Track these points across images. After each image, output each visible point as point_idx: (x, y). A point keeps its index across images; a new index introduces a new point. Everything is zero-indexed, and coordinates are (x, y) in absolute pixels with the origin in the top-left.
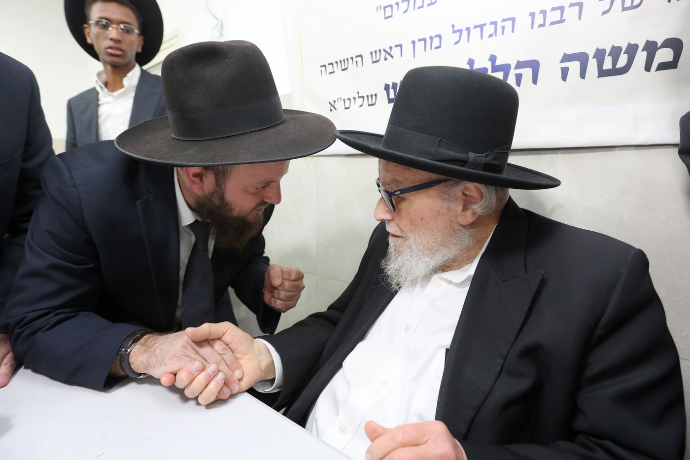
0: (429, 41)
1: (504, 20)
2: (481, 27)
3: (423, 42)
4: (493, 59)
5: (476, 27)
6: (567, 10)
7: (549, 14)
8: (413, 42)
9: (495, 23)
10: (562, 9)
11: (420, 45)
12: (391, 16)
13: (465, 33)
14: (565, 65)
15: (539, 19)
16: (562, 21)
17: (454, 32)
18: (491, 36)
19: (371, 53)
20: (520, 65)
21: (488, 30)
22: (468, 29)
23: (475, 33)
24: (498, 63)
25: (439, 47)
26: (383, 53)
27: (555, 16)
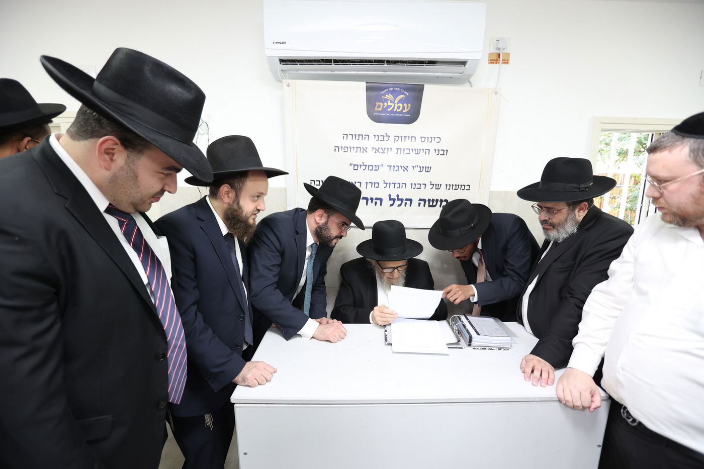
0: (373, 184)
1: (402, 184)
2: (395, 184)
4: (398, 196)
5: (393, 183)
6: (422, 185)
8: (367, 183)
9: (400, 184)
10: (420, 184)
11: (369, 185)
12: (357, 169)
13: (388, 185)
14: (420, 202)
15: (414, 186)
16: (420, 188)
17: (384, 183)
18: (398, 188)
20: (407, 200)
21: (397, 185)
22: (390, 183)
23: (392, 185)
24: (399, 198)
25: (378, 187)
27: (418, 186)
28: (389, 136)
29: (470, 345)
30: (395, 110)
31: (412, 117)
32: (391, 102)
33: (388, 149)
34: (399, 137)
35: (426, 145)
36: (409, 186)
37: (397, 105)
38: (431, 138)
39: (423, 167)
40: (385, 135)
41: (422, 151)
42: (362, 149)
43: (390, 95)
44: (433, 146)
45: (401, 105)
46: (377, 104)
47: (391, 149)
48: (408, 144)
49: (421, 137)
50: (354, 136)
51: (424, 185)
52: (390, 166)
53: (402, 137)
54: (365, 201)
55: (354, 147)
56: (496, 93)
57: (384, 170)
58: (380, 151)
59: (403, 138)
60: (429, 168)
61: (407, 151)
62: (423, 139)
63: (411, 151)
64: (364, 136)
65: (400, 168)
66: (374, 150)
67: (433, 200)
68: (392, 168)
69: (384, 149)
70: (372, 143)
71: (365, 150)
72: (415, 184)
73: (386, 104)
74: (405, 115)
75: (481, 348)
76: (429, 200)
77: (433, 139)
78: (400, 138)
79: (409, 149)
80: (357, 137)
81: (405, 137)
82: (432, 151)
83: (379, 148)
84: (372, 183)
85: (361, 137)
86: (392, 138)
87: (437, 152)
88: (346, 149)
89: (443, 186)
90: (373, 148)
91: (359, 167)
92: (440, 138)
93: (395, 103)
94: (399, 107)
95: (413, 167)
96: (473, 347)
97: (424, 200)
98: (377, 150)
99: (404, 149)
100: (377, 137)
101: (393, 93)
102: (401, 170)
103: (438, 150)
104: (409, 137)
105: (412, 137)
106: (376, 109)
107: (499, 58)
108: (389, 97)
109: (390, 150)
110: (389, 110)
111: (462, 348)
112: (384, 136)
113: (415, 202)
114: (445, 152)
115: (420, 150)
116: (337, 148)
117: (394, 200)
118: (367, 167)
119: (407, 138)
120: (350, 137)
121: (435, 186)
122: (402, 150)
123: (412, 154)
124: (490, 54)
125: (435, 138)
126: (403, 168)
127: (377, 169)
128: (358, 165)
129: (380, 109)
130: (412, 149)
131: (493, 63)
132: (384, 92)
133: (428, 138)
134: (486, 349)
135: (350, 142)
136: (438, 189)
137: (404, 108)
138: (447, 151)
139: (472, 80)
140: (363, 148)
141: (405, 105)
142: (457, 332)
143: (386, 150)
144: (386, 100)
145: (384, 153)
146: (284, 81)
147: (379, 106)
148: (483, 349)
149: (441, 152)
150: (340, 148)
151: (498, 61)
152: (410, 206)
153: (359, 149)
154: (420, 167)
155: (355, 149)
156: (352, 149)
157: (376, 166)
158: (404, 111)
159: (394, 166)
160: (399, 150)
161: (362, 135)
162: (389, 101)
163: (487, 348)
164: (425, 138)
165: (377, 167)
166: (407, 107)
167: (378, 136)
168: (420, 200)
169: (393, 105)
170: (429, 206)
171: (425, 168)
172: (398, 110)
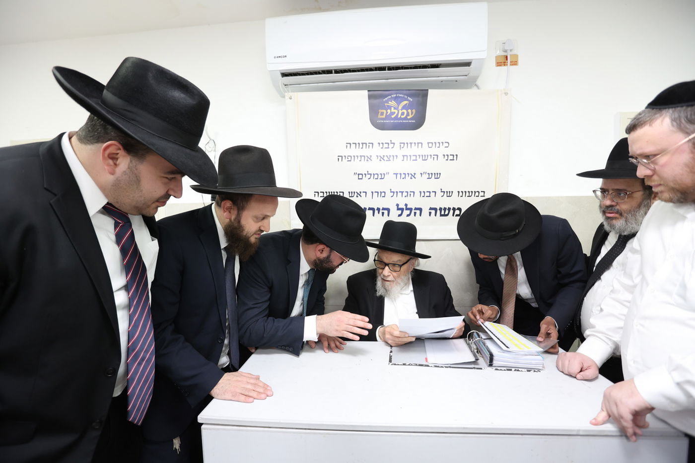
0: (380, 194)
1: (410, 192)
2: (402, 192)
3: (377, 193)
4: (406, 205)
5: (400, 192)
6: (431, 193)
7: (426, 193)
8: (372, 192)
9: (407, 192)
10: (430, 192)
11: (375, 194)
12: (362, 179)
13: (395, 193)
14: (430, 211)
15: (423, 194)
16: (430, 196)
17: (391, 192)
18: (406, 196)
19: (349, 192)
20: (416, 209)
21: (405, 194)
22: (397, 192)
23: (400, 194)
24: (408, 207)
25: (384, 197)
26: (356, 194)
27: (427, 194)
28: (394, 143)
29: (491, 365)
30: (399, 116)
31: (418, 123)
32: (395, 109)
33: (393, 156)
34: (404, 143)
35: (434, 151)
36: (417, 194)
37: (400, 112)
38: (439, 143)
39: (432, 174)
40: (390, 142)
41: (429, 157)
42: (366, 158)
43: (393, 102)
44: (442, 151)
45: (405, 111)
46: (380, 111)
47: (397, 156)
48: (414, 151)
49: (428, 143)
50: (358, 145)
51: (434, 193)
52: (397, 174)
53: (407, 143)
54: (372, 211)
55: (357, 156)
56: (506, 94)
57: (390, 178)
58: (386, 158)
59: (409, 145)
60: (439, 175)
61: (414, 158)
62: (430, 145)
63: (418, 157)
64: (368, 145)
65: (407, 175)
66: (379, 158)
67: (445, 209)
68: (399, 175)
69: (389, 157)
70: (376, 151)
71: (370, 158)
72: (424, 192)
73: (389, 111)
74: (410, 121)
75: (505, 369)
76: (441, 209)
77: (441, 144)
78: (406, 145)
79: (416, 156)
80: (361, 145)
81: (411, 143)
82: (441, 157)
83: (384, 156)
84: (378, 192)
85: (364, 145)
86: (397, 145)
87: (446, 157)
88: (350, 158)
89: (455, 194)
90: (377, 156)
91: (364, 176)
92: (448, 143)
93: (399, 109)
94: (403, 114)
95: (421, 174)
96: (495, 368)
97: (435, 209)
98: (382, 158)
99: (410, 156)
100: (381, 145)
101: (396, 100)
102: (408, 178)
103: (448, 155)
104: (415, 143)
105: (418, 143)
106: (380, 116)
107: (507, 60)
108: (393, 103)
109: (395, 157)
110: (393, 116)
111: (481, 369)
112: (388, 144)
113: (426, 211)
114: (455, 157)
115: (428, 156)
116: (340, 158)
117: (402, 210)
118: (372, 176)
119: (413, 145)
120: (353, 146)
121: (446, 193)
122: (409, 157)
123: (420, 160)
124: (497, 57)
125: (443, 143)
126: (410, 176)
127: (383, 177)
128: (362, 174)
129: (384, 116)
130: (419, 156)
131: (501, 65)
132: (386, 99)
133: (435, 143)
134: (511, 370)
135: (353, 151)
136: (449, 196)
137: (408, 115)
138: (457, 155)
139: (478, 82)
140: (367, 156)
141: (409, 111)
142: (476, 351)
143: (392, 158)
144: (390, 107)
145: (390, 160)
146: (286, 94)
147: (382, 114)
148: (508, 370)
149: (451, 157)
150: (344, 158)
151: (506, 64)
152: (420, 215)
153: (363, 158)
154: (429, 174)
155: (359, 157)
156: (356, 158)
157: (381, 174)
158: (408, 117)
159: (401, 174)
160: (405, 157)
161: (366, 144)
162: (393, 108)
163: (513, 369)
164: (432, 143)
165: (383, 175)
166: (411, 113)
167: (383, 143)
168: (431, 209)
169: (396, 111)
170: (441, 215)
171: (433, 175)
172: (402, 117)
